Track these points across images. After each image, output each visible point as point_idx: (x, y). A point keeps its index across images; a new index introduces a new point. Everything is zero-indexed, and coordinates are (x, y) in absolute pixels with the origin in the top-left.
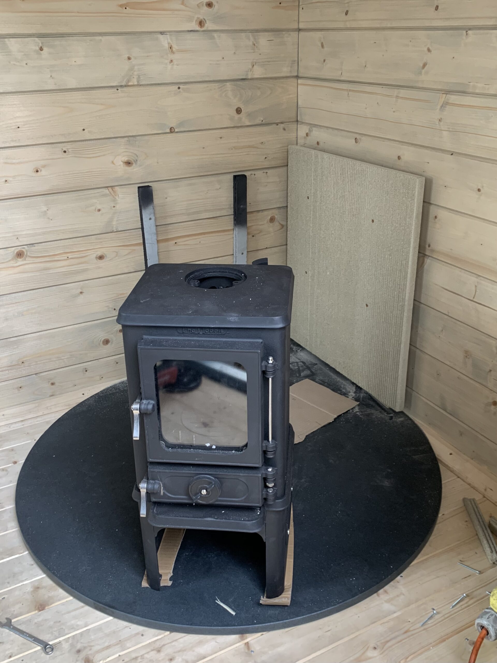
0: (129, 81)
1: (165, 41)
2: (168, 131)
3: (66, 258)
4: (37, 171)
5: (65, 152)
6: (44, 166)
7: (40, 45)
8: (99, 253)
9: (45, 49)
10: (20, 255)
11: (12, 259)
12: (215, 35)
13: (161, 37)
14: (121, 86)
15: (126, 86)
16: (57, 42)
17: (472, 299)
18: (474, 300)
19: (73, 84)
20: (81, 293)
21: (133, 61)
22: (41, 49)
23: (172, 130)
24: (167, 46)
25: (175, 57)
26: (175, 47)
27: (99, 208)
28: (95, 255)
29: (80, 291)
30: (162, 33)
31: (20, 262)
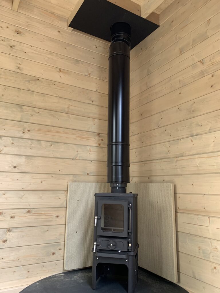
1: (88, 148)
2: (87, 174)
3: (45, 215)
4: (42, 182)
5: (52, 177)
6: (44, 181)
8: (57, 215)
10: (29, 212)
11: (26, 213)
12: (103, 148)
15: (75, 159)
16: (56, 144)
19: (59, 156)
20: (48, 230)
21: (78, 152)
22: (51, 145)
25: (90, 153)
26: (91, 150)
27: (60, 198)
28: (55, 216)
30: (88, 146)
31: (28, 214)
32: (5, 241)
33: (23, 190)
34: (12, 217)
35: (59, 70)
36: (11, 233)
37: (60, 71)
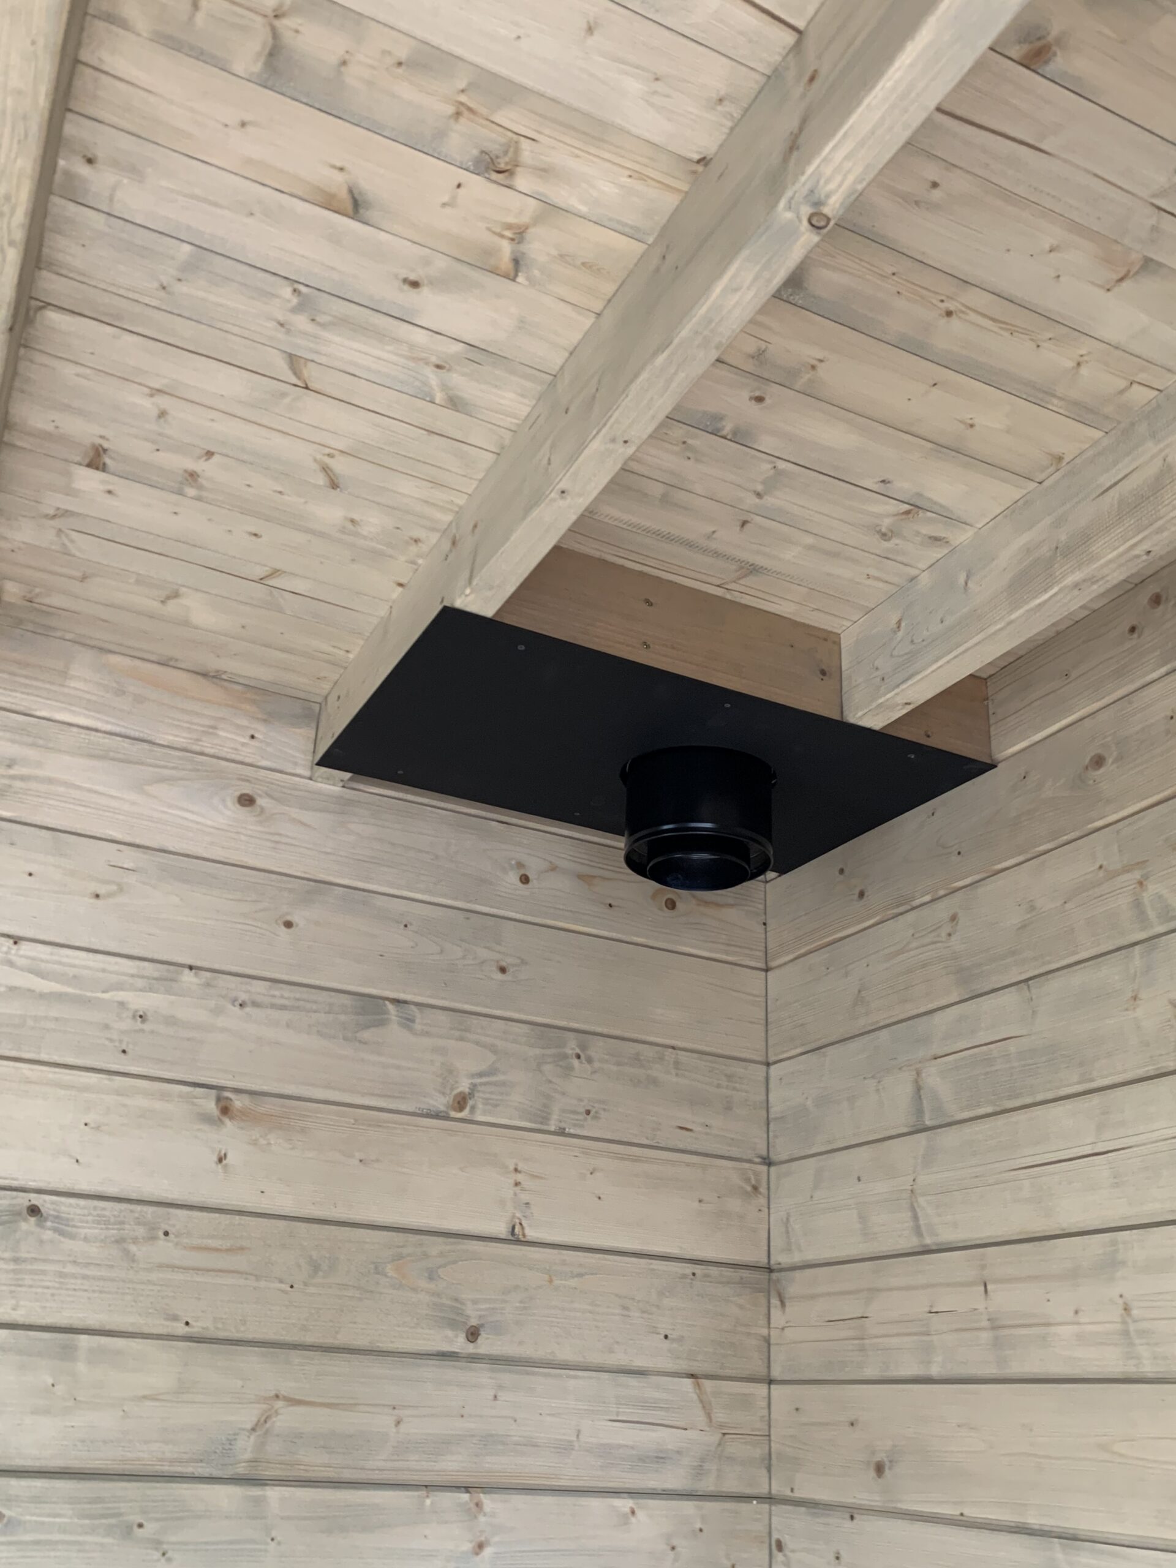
35: (210, 1106)
37: (225, 1110)
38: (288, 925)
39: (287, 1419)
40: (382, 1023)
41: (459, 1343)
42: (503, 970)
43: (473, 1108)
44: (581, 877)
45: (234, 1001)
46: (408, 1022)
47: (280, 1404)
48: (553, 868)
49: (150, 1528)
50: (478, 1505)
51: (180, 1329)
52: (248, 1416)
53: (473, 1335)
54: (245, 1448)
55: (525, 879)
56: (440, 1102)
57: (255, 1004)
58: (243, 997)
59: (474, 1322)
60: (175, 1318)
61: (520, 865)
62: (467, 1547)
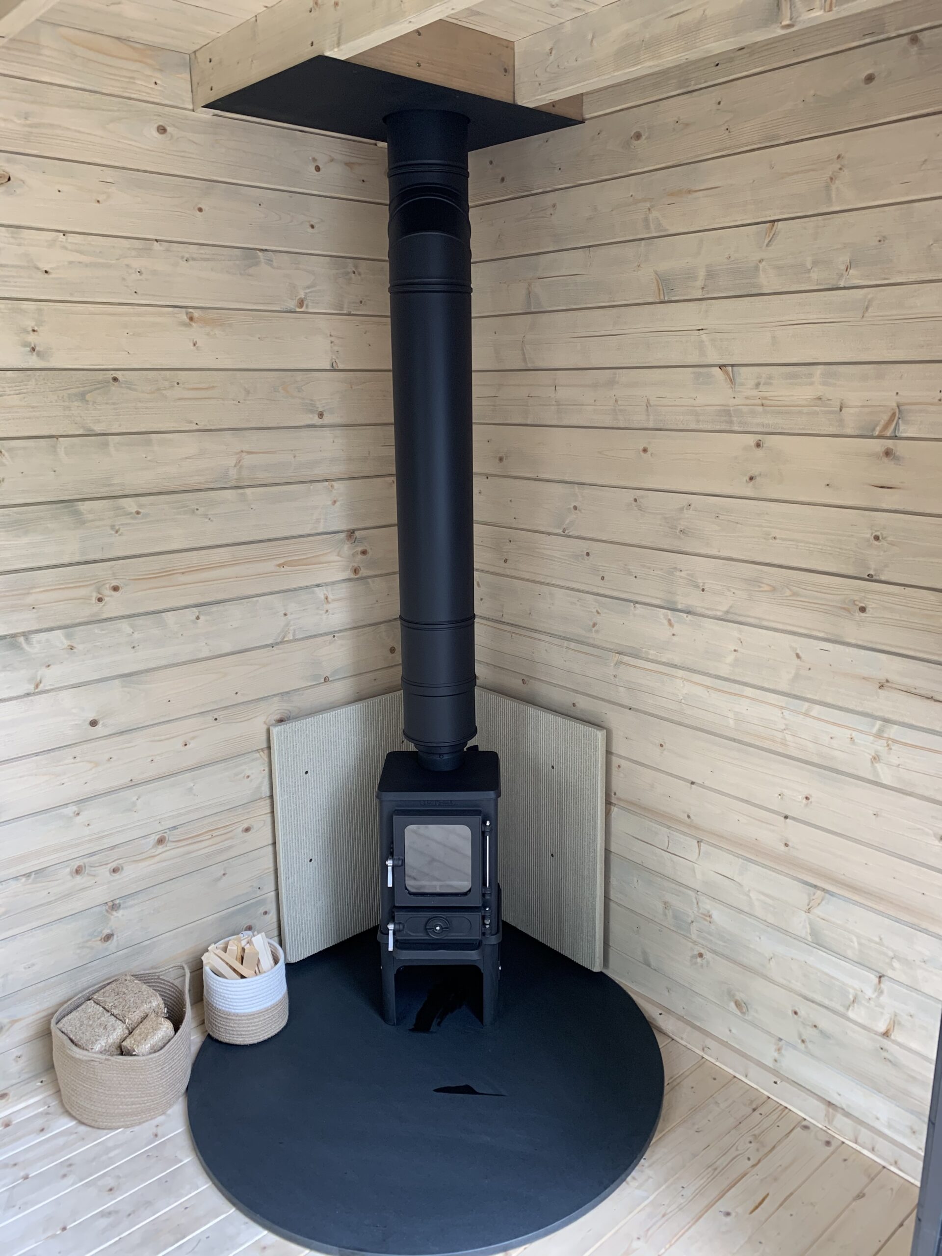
0: (284, 637)
1: (320, 593)
2: (322, 680)
3: (210, 836)
4: (186, 745)
5: (216, 719)
6: (193, 738)
7: (197, 614)
8: (245, 826)
9: (202, 618)
10: (161, 841)
11: (153, 847)
12: (369, 580)
13: (317, 589)
14: (277, 644)
15: (282, 642)
16: (214, 608)
17: (665, 849)
18: (668, 850)
19: (228, 648)
20: (224, 874)
21: (289, 617)
22: (198, 618)
23: (326, 679)
24: (323, 597)
25: (329, 607)
26: (331, 597)
27: (248, 774)
28: (241, 829)
29: (223, 872)
30: (318, 586)
31: (161, 849)
32: (108, 937)
33: (133, 785)
34: (115, 871)
35: (185, 318)
36: (121, 912)
37: (191, 319)
38: (200, 210)
39: (247, 460)
40: (257, 264)
41: (316, 420)
42: (312, 227)
43: (307, 306)
44: (347, 164)
45: (182, 258)
46: (270, 262)
47: (244, 455)
48: (332, 160)
49: (202, 510)
50: (332, 486)
51: (195, 427)
52: (232, 461)
53: (321, 415)
54: (233, 473)
55: (318, 169)
56: (292, 304)
57: (194, 259)
58: (187, 255)
59: (320, 409)
60: (191, 422)
61: (314, 160)
62: (330, 503)
